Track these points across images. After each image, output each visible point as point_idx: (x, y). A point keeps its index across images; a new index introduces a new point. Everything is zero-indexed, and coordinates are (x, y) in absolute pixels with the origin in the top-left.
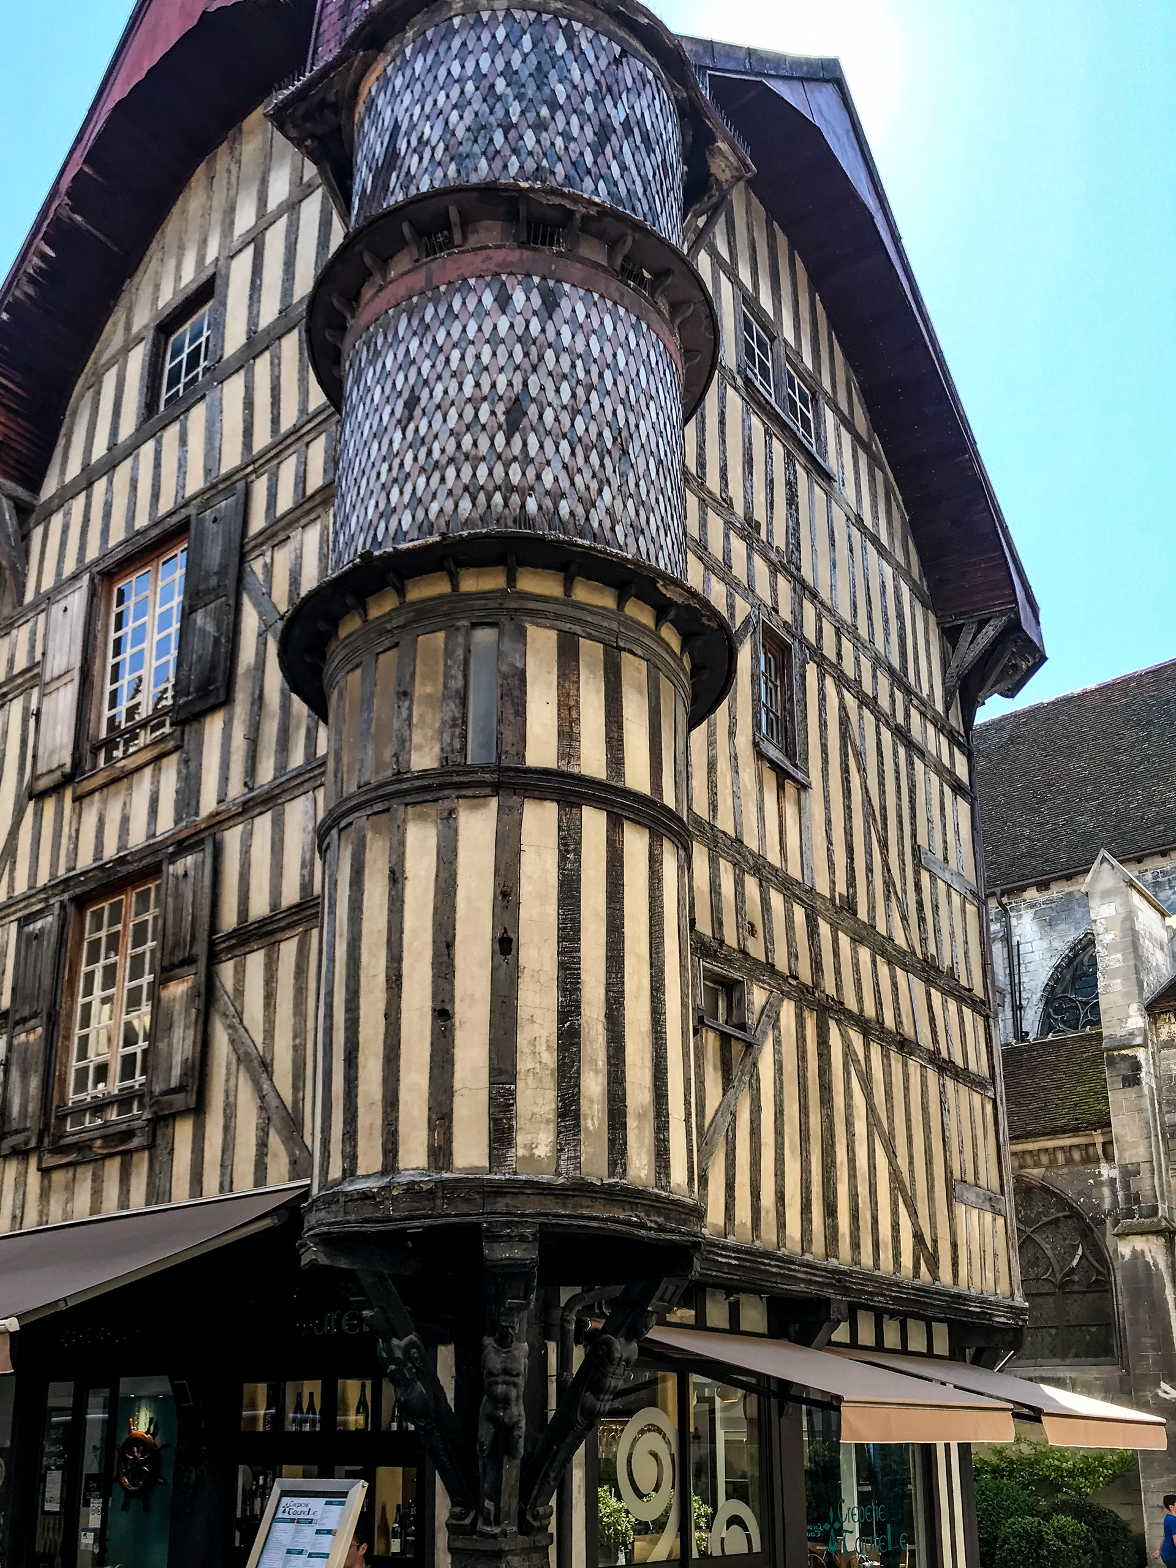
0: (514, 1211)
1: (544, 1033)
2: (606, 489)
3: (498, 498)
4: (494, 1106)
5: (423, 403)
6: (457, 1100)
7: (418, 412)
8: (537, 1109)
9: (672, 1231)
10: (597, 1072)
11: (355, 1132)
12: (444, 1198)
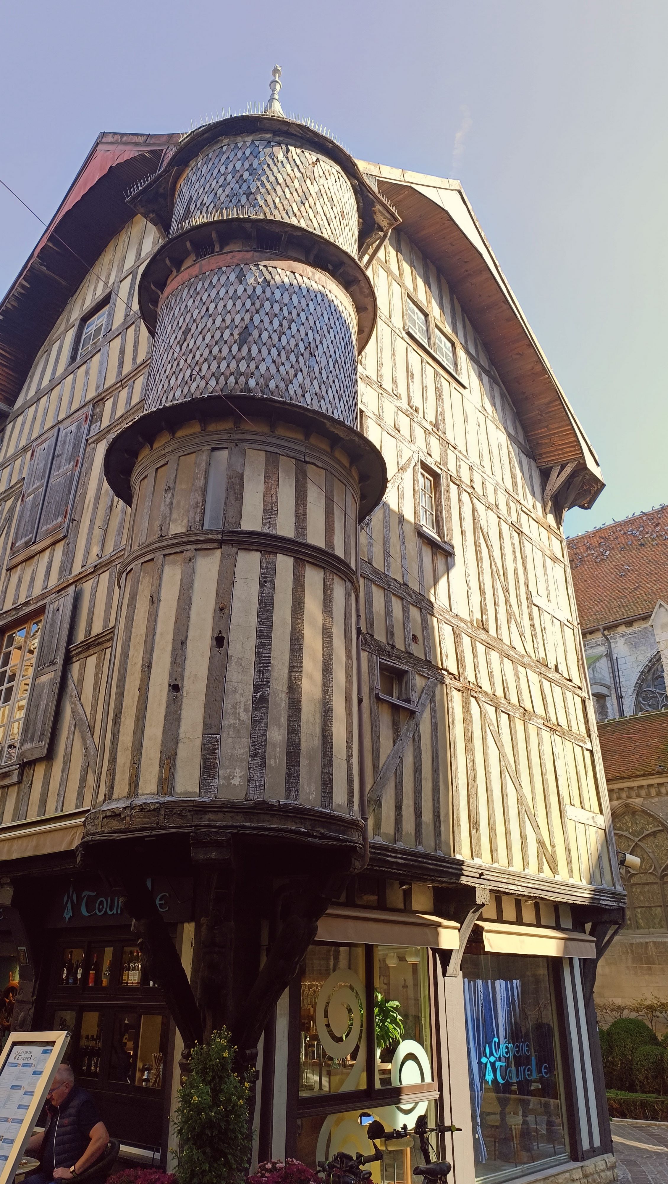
0: (213, 824)
1: (243, 700)
2: (300, 374)
3: (232, 379)
4: (205, 750)
6: (180, 745)
7: (189, 336)
8: (234, 752)
9: (330, 838)
10: (279, 727)
11: (115, 769)
12: (165, 815)
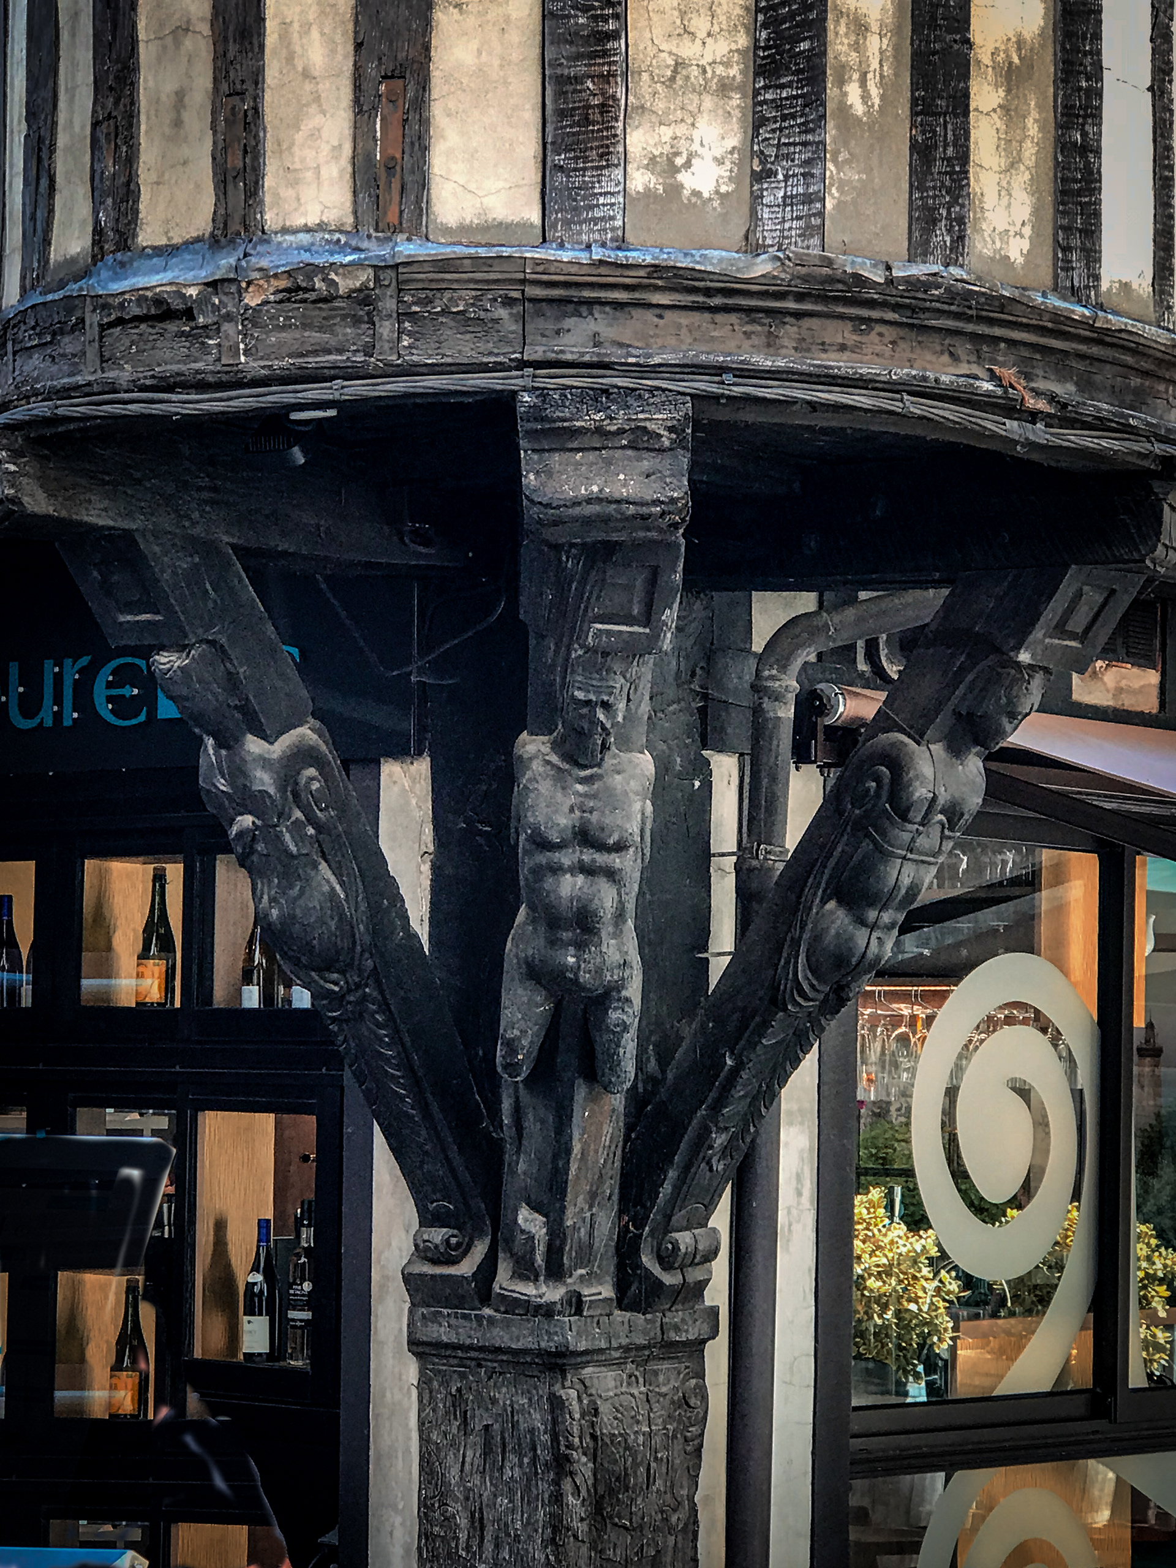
0: (615, 355)
4: (558, 41)
11: (131, 116)
12: (402, 316)
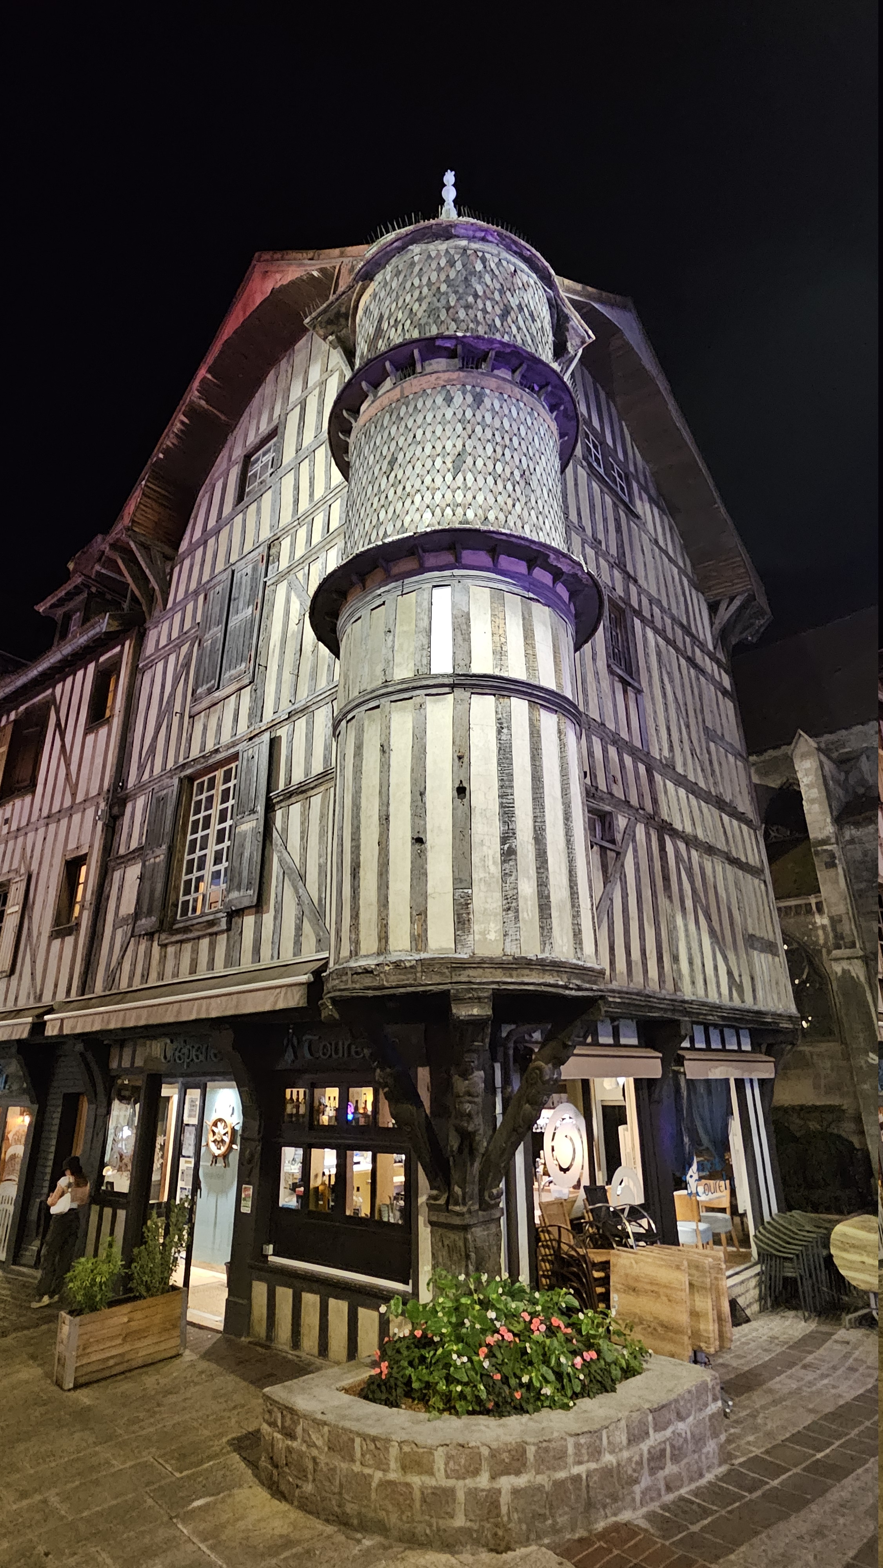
0: (473, 980)
1: (491, 852)
2: (517, 504)
3: (449, 511)
4: (458, 905)
5: (399, 461)
6: (429, 900)
7: (396, 466)
8: (488, 906)
9: (587, 990)
10: (529, 878)
11: (359, 924)
12: (423, 971)
